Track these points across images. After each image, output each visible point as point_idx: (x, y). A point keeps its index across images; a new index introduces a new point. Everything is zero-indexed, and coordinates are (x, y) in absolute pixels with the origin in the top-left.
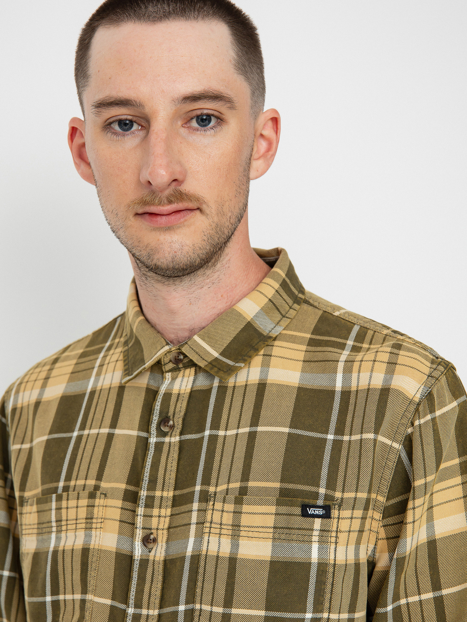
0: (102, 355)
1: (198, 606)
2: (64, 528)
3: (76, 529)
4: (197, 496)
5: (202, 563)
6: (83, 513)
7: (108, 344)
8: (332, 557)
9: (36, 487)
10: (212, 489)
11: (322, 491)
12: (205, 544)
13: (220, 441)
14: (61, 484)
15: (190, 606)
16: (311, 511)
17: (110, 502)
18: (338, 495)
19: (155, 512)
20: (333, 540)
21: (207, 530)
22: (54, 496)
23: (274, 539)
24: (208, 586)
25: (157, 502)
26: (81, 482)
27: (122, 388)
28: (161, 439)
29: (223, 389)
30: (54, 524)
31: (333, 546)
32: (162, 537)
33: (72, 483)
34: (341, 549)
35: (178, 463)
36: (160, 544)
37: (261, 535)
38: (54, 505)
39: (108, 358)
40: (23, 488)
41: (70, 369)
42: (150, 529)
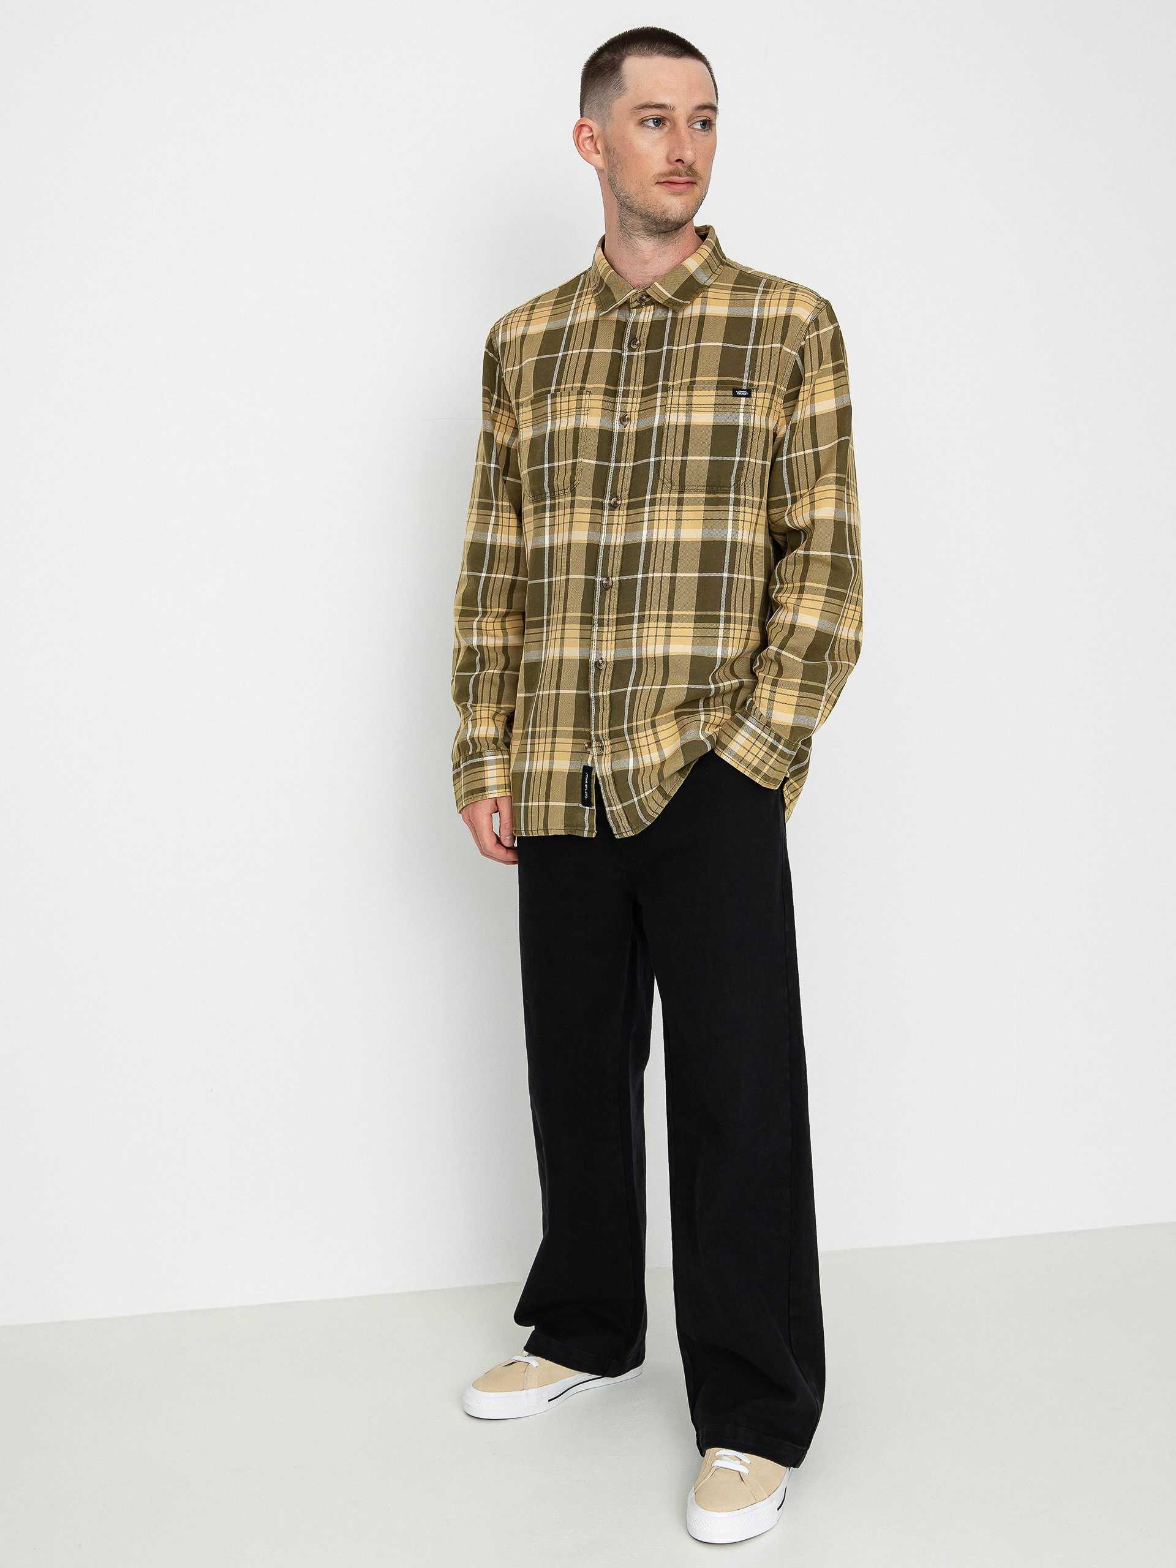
0: (575, 301)
1: (663, 458)
2: (558, 416)
3: (568, 416)
4: (660, 388)
5: (666, 431)
6: (573, 405)
7: (577, 293)
8: (752, 422)
9: (528, 394)
10: (670, 384)
11: (745, 381)
12: (668, 418)
13: (674, 353)
14: (553, 388)
15: (658, 459)
16: (739, 393)
17: (593, 397)
18: (756, 383)
19: (630, 400)
20: (753, 411)
21: (669, 409)
22: (549, 395)
23: (715, 411)
24: (671, 445)
25: (631, 394)
26: (569, 386)
27: (596, 322)
28: (632, 353)
29: (674, 320)
30: (549, 415)
31: (753, 415)
32: (634, 417)
33: (562, 387)
34: (757, 418)
35: (645, 369)
36: (633, 421)
37: (706, 409)
38: (549, 401)
39: (581, 303)
40: (517, 396)
41: (549, 313)
42: (626, 412)
